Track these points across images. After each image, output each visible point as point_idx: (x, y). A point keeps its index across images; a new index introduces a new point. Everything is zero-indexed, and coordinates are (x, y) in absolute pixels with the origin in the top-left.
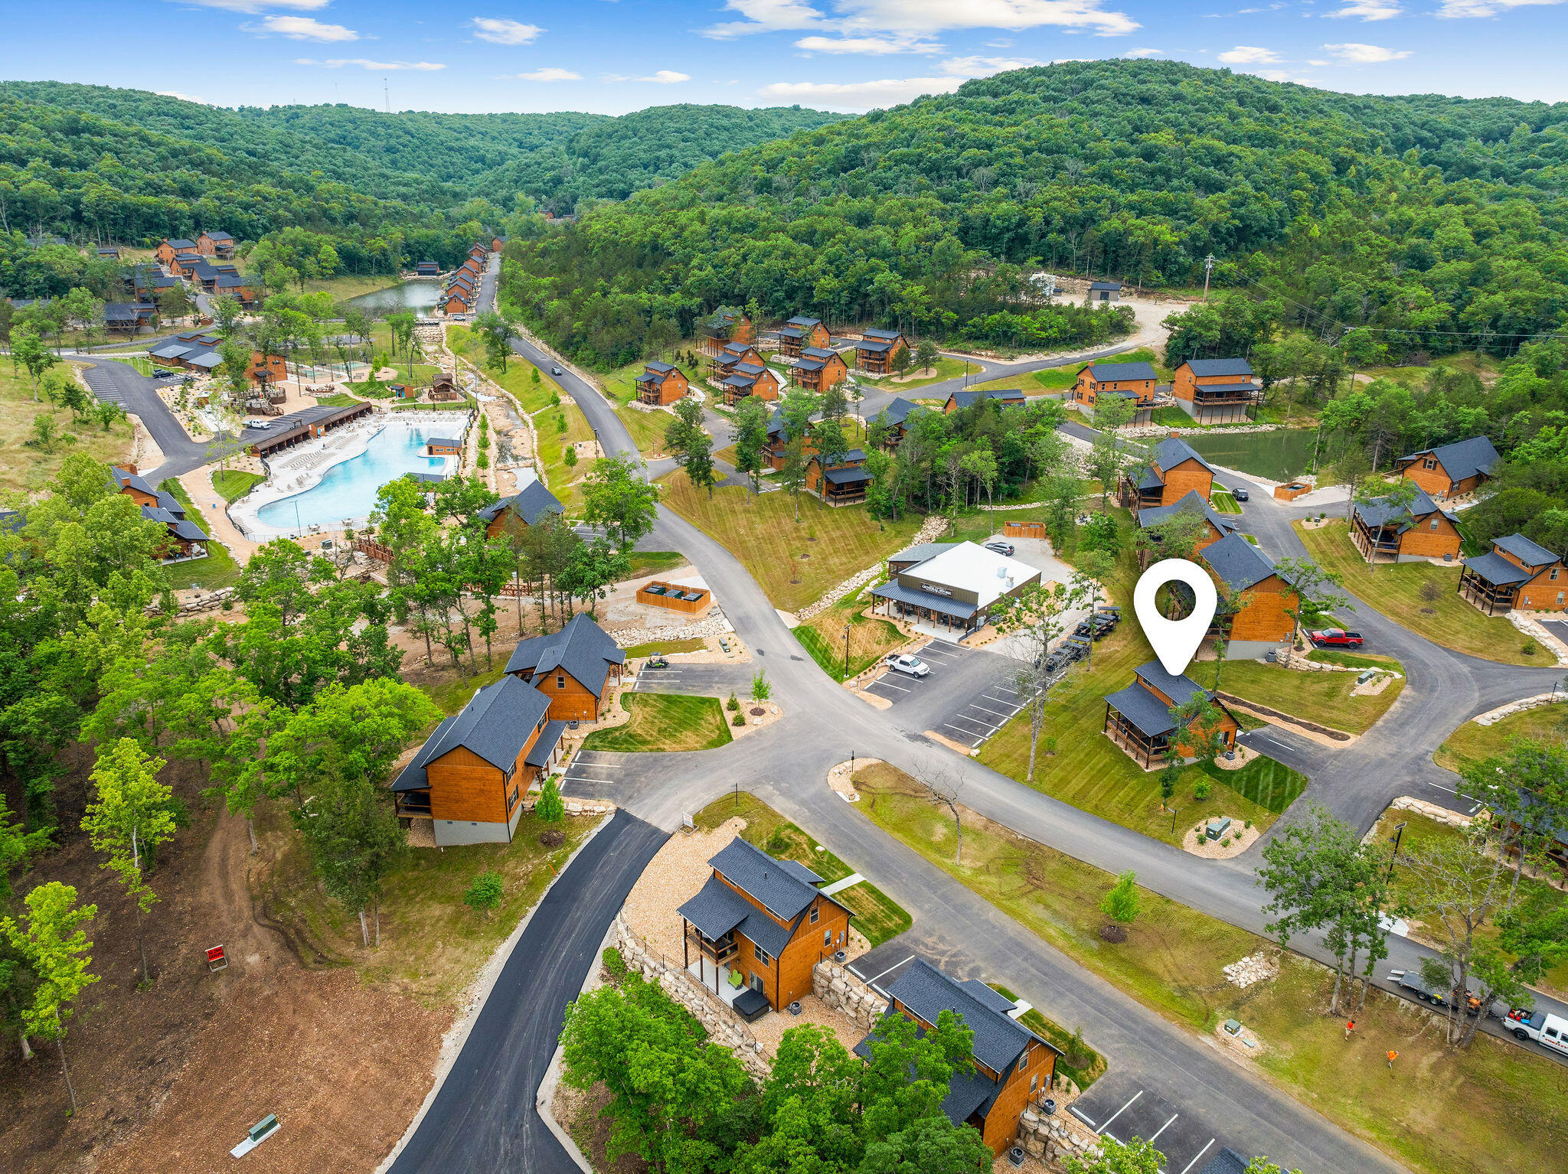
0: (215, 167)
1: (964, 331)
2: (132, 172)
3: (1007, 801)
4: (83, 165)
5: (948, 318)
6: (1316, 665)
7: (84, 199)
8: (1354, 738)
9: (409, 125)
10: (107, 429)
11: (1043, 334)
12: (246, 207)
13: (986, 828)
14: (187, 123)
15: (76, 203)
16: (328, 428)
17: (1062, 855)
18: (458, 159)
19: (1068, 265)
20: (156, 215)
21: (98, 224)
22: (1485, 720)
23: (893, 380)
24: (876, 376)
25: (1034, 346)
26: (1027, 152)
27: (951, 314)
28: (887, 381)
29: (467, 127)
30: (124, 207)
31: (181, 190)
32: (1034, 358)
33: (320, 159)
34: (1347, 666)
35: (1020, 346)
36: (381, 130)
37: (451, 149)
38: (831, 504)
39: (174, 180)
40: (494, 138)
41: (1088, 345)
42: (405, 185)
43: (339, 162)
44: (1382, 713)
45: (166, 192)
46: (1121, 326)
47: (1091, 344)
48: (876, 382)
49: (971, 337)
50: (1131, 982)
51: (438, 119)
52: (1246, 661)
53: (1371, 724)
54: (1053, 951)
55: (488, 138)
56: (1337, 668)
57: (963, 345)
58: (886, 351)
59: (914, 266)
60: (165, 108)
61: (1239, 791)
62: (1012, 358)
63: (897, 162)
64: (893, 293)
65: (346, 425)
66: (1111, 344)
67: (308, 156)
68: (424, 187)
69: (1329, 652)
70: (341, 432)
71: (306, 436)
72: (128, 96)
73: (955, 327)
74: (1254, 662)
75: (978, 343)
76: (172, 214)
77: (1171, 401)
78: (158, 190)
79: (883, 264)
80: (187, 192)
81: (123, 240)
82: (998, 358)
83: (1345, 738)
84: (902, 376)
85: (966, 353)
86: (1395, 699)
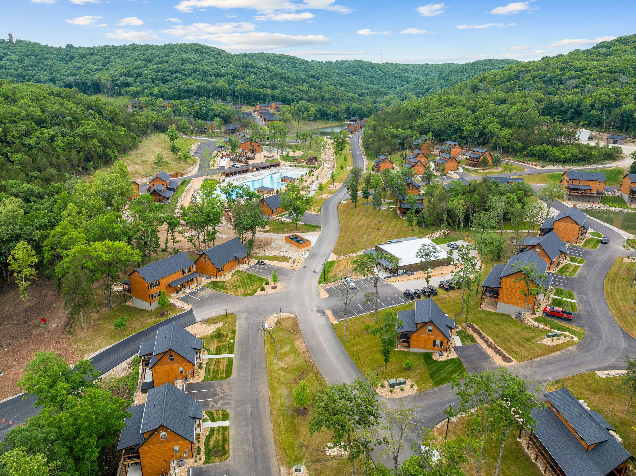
0: (289, 80)
1: (525, 152)
2: (258, 81)
3: (324, 345)
4: (243, 78)
5: (517, 146)
6: (536, 324)
7: (236, 89)
8: (515, 362)
9: (382, 68)
10: (185, 162)
11: (563, 156)
12: (293, 94)
13: (303, 353)
14: (297, 65)
15: (233, 90)
16: (258, 169)
17: (318, 372)
18: (397, 81)
19: (601, 126)
20: (259, 95)
21: (239, 98)
22: (601, 374)
23: (479, 171)
24: (472, 169)
25: (558, 161)
26: (601, 72)
27: (520, 144)
28: (476, 171)
29: (406, 69)
30: (249, 92)
31: (272, 87)
32: (555, 168)
33: (338, 79)
34: (552, 328)
35: (550, 161)
36: (370, 69)
37: (396, 77)
38: (401, 217)
39: (271, 84)
40: (416, 73)
41: (588, 164)
42: (366, 89)
43: (344, 80)
44: (545, 354)
45: (267, 88)
46: (612, 156)
47: (590, 163)
48: (471, 171)
49: (527, 155)
50: (283, 433)
51: (396, 66)
52: (505, 315)
53: (532, 359)
54: (268, 409)
55: (413, 73)
56: (547, 328)
57: (523, 159)
58: (479, 158)
59: (512, 122)
60: (290, 60)
61: (429, 371)
62: (543, 166)
63: (534, 78)
64: (495, 133)
65: (266, 169)
66: (602, 164)
67: (334, 78)
68: (373, 90)
69: (549, 319)
70: (262, 172)
71: (247, 171)
72: (280, 56)
73: (521, 150)
74: (509, 316)
75: (531, 159)
76: (265, 95)
77: (618, 194)
78: (264, 86)
79: (497, 120)
80: (274, 88)
81: (247, 103)
82: (537, 166)
83: (509, 361)
84: (484, 170)
85: (523, 162)
86: (560, 350)
